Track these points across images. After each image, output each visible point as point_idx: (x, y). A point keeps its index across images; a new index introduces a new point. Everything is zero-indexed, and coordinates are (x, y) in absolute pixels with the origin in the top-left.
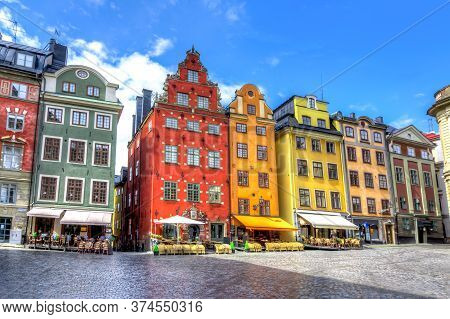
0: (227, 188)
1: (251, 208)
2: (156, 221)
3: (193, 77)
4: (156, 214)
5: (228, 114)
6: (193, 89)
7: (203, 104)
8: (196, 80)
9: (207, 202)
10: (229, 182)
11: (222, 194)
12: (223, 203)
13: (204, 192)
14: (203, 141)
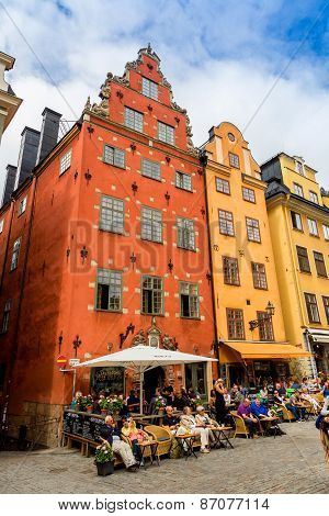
0: (209, 288)
1: (247, 326)
2: (75, 363)
3: (149, 90)
4: (77, 344)
5: (203, 160)
6: (150, 109)
7: (166, 135)
8: (155, 96)
9: (177, 315)
10: (210, 278)
11: (201, 299)
12: (202, 318)
13: (172, 294)
14: (168, 197)
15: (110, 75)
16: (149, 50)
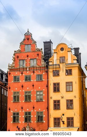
1: (61, 123)
3: (28, 48)
6: (28, 56)
8: (30, 50)
9: (35, 122)
10: (48, 109)
11: (44, 116)
12: (44, 122)
13: (34, 116)
14: (33, 86)
15: (15, 52)
16: (28, 32)
